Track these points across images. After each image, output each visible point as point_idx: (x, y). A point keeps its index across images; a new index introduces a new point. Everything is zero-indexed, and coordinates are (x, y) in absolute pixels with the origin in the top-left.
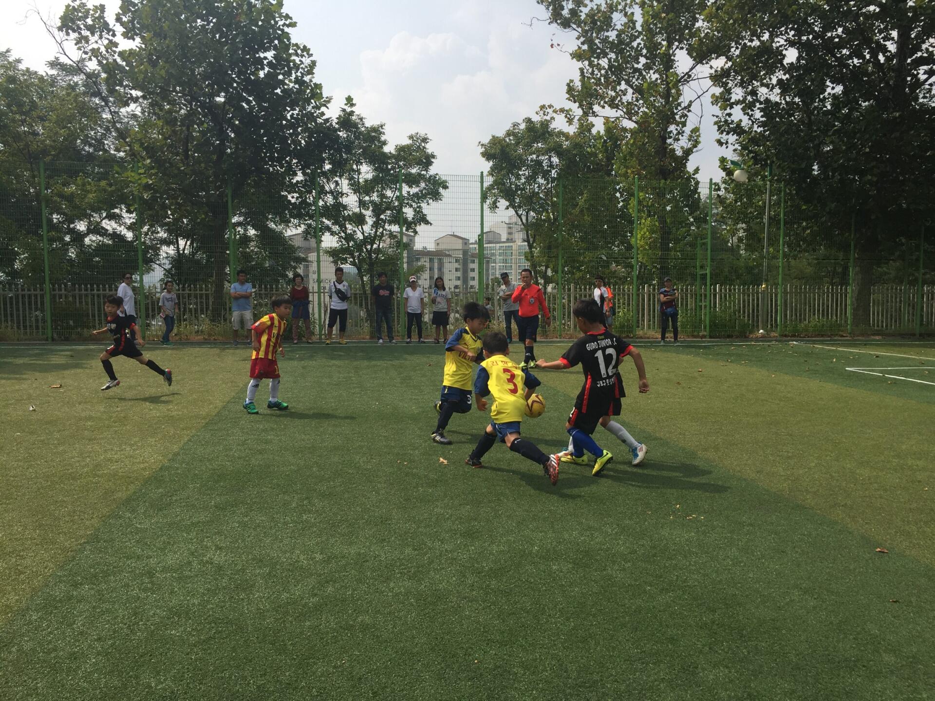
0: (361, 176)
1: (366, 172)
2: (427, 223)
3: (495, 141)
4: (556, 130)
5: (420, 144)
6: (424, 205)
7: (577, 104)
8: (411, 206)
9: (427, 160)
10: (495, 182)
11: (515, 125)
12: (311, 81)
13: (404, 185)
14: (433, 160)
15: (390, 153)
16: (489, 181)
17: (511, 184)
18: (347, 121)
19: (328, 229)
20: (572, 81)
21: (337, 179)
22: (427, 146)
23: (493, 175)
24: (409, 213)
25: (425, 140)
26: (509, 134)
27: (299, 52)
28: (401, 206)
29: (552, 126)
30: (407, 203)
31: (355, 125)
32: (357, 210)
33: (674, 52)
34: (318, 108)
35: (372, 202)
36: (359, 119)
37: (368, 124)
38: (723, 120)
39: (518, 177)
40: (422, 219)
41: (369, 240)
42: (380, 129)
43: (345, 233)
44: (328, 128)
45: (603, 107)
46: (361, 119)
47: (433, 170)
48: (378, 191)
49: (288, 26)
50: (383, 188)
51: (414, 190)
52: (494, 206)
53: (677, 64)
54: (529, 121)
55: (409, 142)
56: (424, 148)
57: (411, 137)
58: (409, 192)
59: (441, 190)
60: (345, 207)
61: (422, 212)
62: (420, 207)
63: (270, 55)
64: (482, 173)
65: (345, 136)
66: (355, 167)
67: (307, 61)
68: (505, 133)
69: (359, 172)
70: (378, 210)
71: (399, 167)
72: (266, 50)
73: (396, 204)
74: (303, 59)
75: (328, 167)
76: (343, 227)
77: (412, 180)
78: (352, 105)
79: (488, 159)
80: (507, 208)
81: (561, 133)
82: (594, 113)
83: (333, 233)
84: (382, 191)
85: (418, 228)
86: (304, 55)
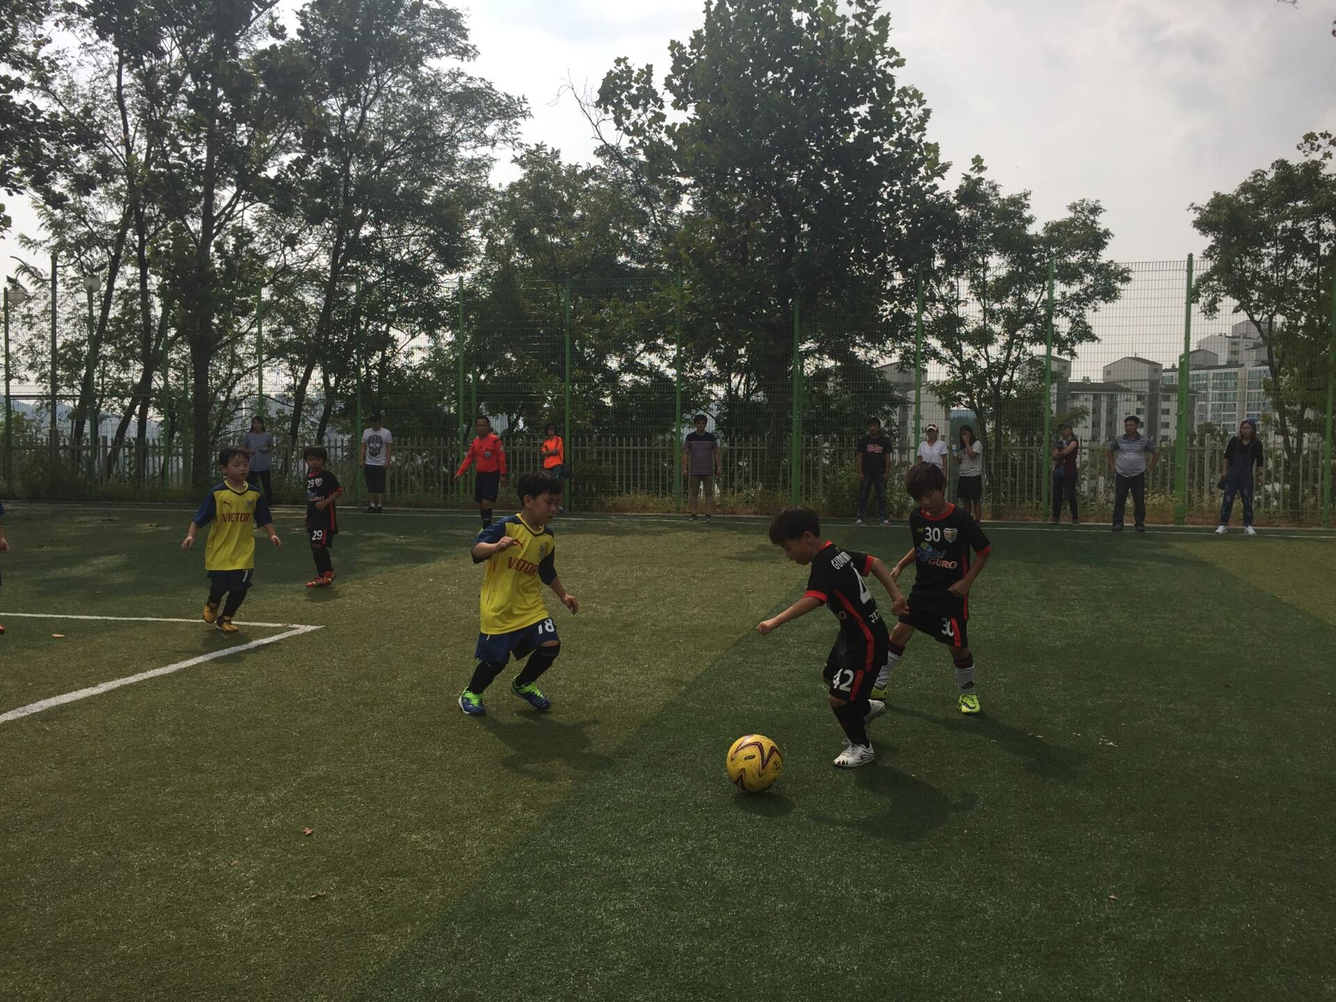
0: (988, 273)
1: (997, 265)
2: (1093, 338)
3: (1219, 202)
5: (1087, 217)
8: (1067, 314)
10: (1215, 270)
11: (1259, 174)
12: (920, 141)
13: (1056, 282)
15: (1037, 235)
16: (1203, 267)
17: (1244, 271)
18: (971, 193)
19: (935, 354)
21: (952, 279)
22: (1098, 219)
23: (1212, 258)
24: (1063, 325)
25: (1095, 210)
26: (1245, 188)
27: (907, 100)
28: (1049, 315)
31: (984, 197)
34: (929, 178)
36: (990, 188)
37: (1004, 194)
39: (1258, 259)
40: (1084, 334)
41: (998, 369)
43: (960, 359)
44: (943, 206)
46: (994, 188)
48: (1014, 295)
49: (892, 65)
52: (1211, 309)
54: (1282, 165)
55: (1072, 215)
56: (1094, 222)
57: (1073, 207)
58: (1064, 293)
60: (961, 321)
61: (1085, 323)
63: (863, 110)
64: (1191, 256)
65: (967, 215)
67: (917, 112)
68: (1238, 188)
69: (986, 267)
71: (1050, 255)
72: (858, 103)
73: (1043, 312)
74: (912, 110)
75: (938, 262)
76: (957, 351)
77: (1069, 275)
78: (981, 169)
79: (1204, 232)
80: (1236, 310)
83: (941, 360)
84: (1020, 294)
85: (1077, 348)
86: (913, 104)
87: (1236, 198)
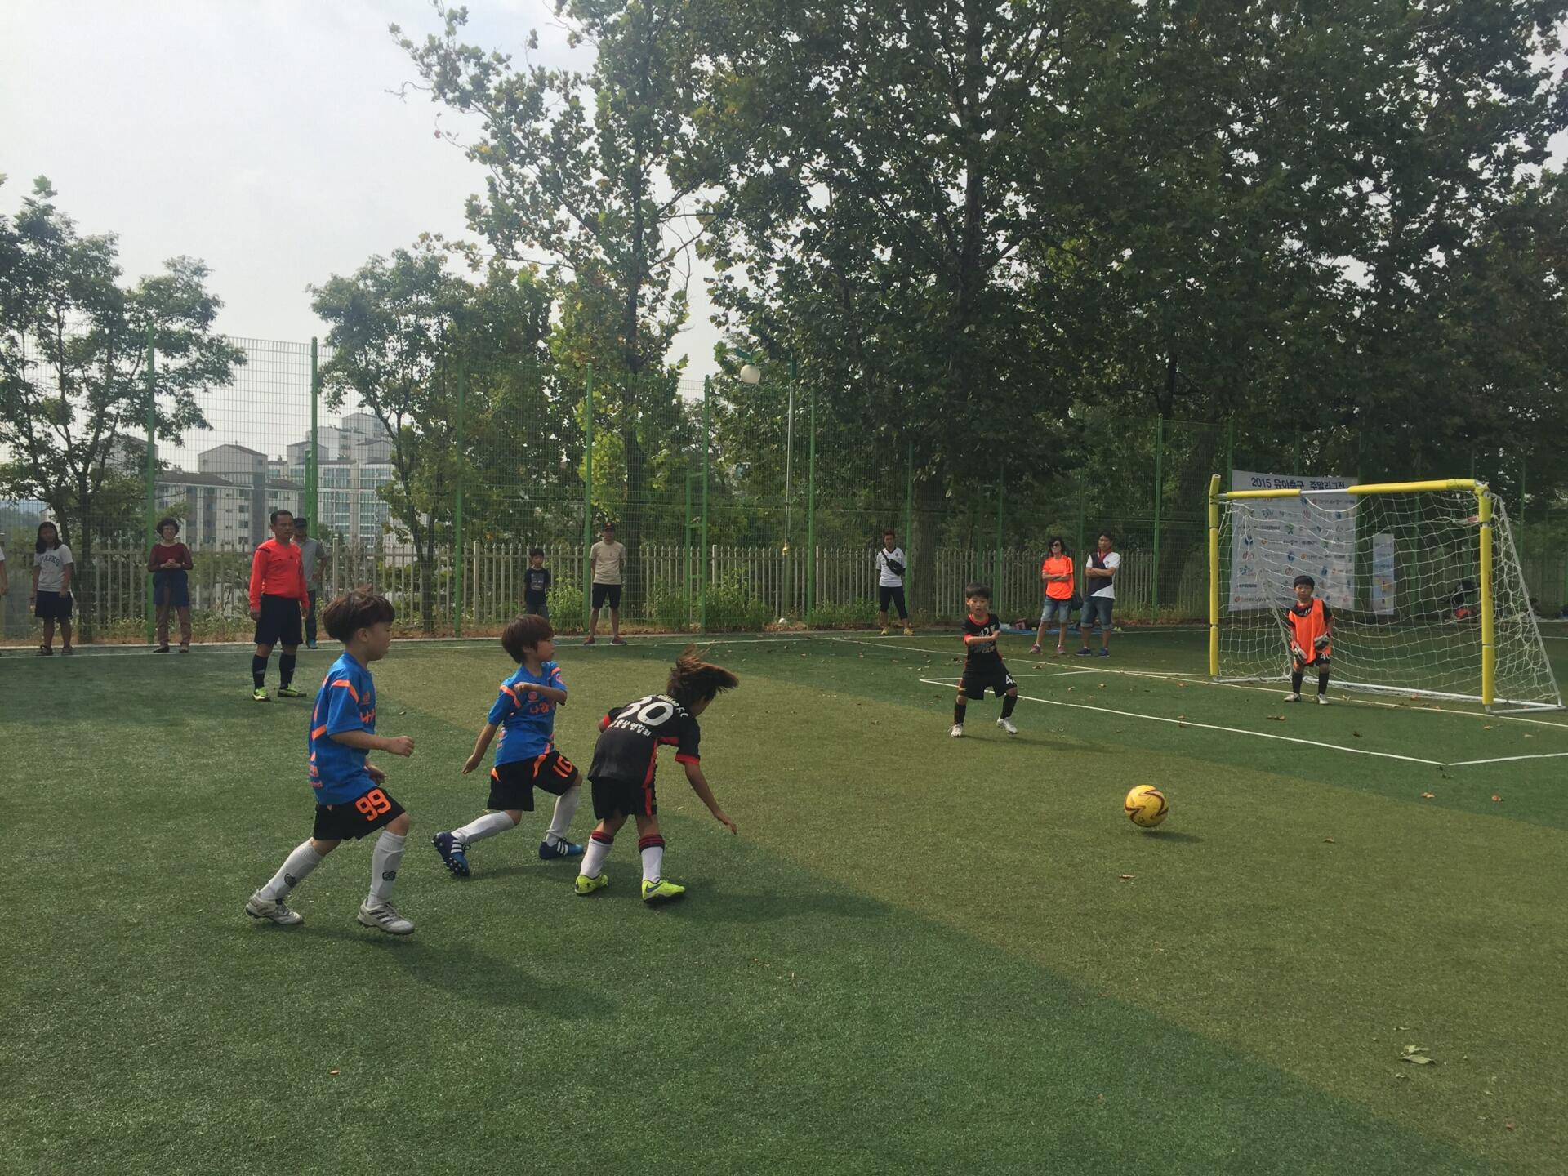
0: (64, 331)
1: (77, 323)
2: (203, 424)
3: (338, 286)
4: (452, 278)
5: (190, 278)
6: (196, 391)
7: (486, 237)
8: (172, 392)
9: (204, 310)
10: (339, 358)
11: (377, 260)
13: (157, 352)
14: (215, 309)
15: (129, 291)
16: (327, 355)
17: (368, 363)
18: (38, 224)
20: (474, 197)
21: (13, 332)
22: (205, 282)
23: (335, 346)
24: (166, 404)
25: (199, 271)
26: (364, 275)
28: (151, 391)
29: (445, 269)
30: (164, 387)
31: (54, 233)
32: (56, 394)
33: (646, 168)
35: (86, 380)
36: (63, 223)
37: (83, 233)
38: (720, 285)
39: (382, 353)
40: (195, 418)
41: (81, 452)
42: (108, 244)
45: (531, 246)
46: (68, 224)
47: (216, 328)
48: (101, 361)
50: (111, 356)
51: (178, 362)
52: (336, 400)
53: (650, 188)
54: (402, 255)
55: (168, 273)
56: (198, 285)
57: (171, 264)
58: (166, 366)
59: (231, 365)
60: (29, 388)
61: (194, 404)
62: (188, 395)
64: (315, 340)
65: (33, 252)
66: (51, 312)
68: (357, 273)
69: (61, 322)
70: (100, 397)
71: (148, 318)
73: (141, 386)
76: (24, 427)
77: (173, 344)
78: (50, 194)
79: (325, 317)
80: (362, 405)
81: (460, 283)
82: (515, 254)
84: (109, 361)
85: (184, 434)
87: (354, 283)
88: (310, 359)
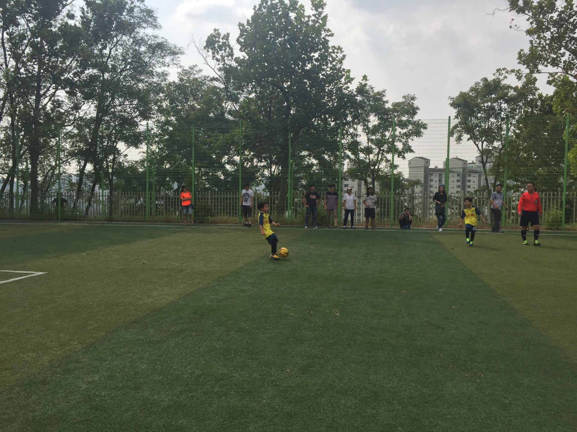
0: (370, 124)
1: (373, 120)
2: (412, 151)
4: (506, 85)
5: (410, 101)
6: (410, 140)
8: (401, 141)
9: (413, 111)
11: (477, 84)
12: (341, 68)
13: (397, 128)
14: (417, 111)
15: (389, 108)
16: (455, 122)
17: (473, 123)
18: (361, 90)
19: (348, 157)
20: (523, 50)
21: (355, 126)
22: (415, 102)
23: (458, 118)
24: (399, 146)
25: (413, 98)
26: (472, 89)
29: (504, 82)
30: (398, 140)
31: (367, 92)
32: (367, 145)
35: (376, 139)
36: (370, 88)
40: (408, 149)
41: (373, 163)
42: (383, 93)
43: (358, 159)
48: (381, 132)
49: (328, 36)
50: (384, 130)
51: (405, 131)
52: (459, 139)
54: (485, 80)
55: (404, 100)
57: (404, 97)
58: (400, 132)
59: (422, 130)
60: (359, 144)
62: (407, 142)
64: (450, 117)
65: (361, 99)
66: (366, 118)
67: (340, 56)
68: (469, 89)
69: (368, 121)
70: (380, 145)
73: (391, 140)
75: (349, 119)
77: (403, 125)
78: (366, 80)
79: (455, 108)
80: (468, 140)
81: (509, 87)
82: (538, 70)
83: (351, 160)
85: (406, 155)
86: (338, 52)
87: (468, 94)
88: (448, 124)
